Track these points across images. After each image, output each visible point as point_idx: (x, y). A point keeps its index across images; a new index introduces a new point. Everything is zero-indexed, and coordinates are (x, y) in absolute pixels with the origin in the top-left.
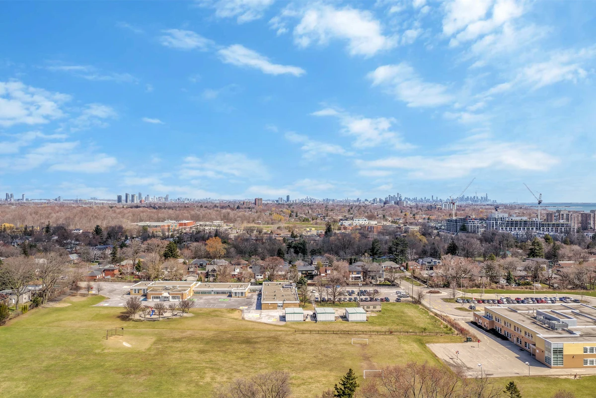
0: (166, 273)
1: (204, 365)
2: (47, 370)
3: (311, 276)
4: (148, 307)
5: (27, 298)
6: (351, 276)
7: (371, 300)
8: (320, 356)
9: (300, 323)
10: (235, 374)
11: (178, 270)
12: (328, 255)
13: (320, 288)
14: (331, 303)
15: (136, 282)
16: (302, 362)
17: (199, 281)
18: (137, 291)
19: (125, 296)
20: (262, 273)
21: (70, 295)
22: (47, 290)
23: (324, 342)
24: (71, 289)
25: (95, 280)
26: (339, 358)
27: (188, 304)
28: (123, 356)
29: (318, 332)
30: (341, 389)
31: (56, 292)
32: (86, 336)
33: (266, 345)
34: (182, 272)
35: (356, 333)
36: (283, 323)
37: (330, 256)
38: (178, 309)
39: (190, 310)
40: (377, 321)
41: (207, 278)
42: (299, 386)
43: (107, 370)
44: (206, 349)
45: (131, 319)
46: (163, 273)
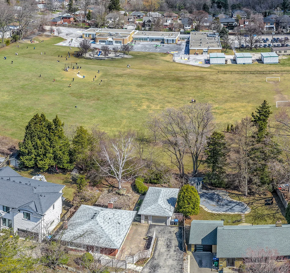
0: (110, 22)
1: (141, 96)
2: (23, 87)
3: (231, 27)
4: (96, 49)
5: (9, 35)
6: (265, 26)
7: (283, 46)
8: (240, 92)
9: (223, 65)
10: (167, 104)
11: (120, 20)
12: (246, 9)
13: (239, 37)
14: (249, 49)
15: (87, 28)
16: (224, 96)
17: (137, 29)
18: (87, 36)
19: (78, 39)
20: (190, 24)
21: (38, 35)
22: (23, 30)
23: (243, 80)
24: (39, 31)
25: (56, 25)
26: (256, 92)
27: (128, 48)
28: (77, 84)
29: (238, 73)
30: (257, 116)
31: (28, 32)
32: (50, 67)
33: (193, 83)
34: (123, 21)
35: (270, 72)
36: (208, 65)
37: (248, 10)
38: (120, 52)
39: (130, 52)
40: (288, 62)
41: (144, 27)
42: (221, 114)
43: (65, 93)
44: (143, 84)
45: (83, 57)
46: (108, 22)
